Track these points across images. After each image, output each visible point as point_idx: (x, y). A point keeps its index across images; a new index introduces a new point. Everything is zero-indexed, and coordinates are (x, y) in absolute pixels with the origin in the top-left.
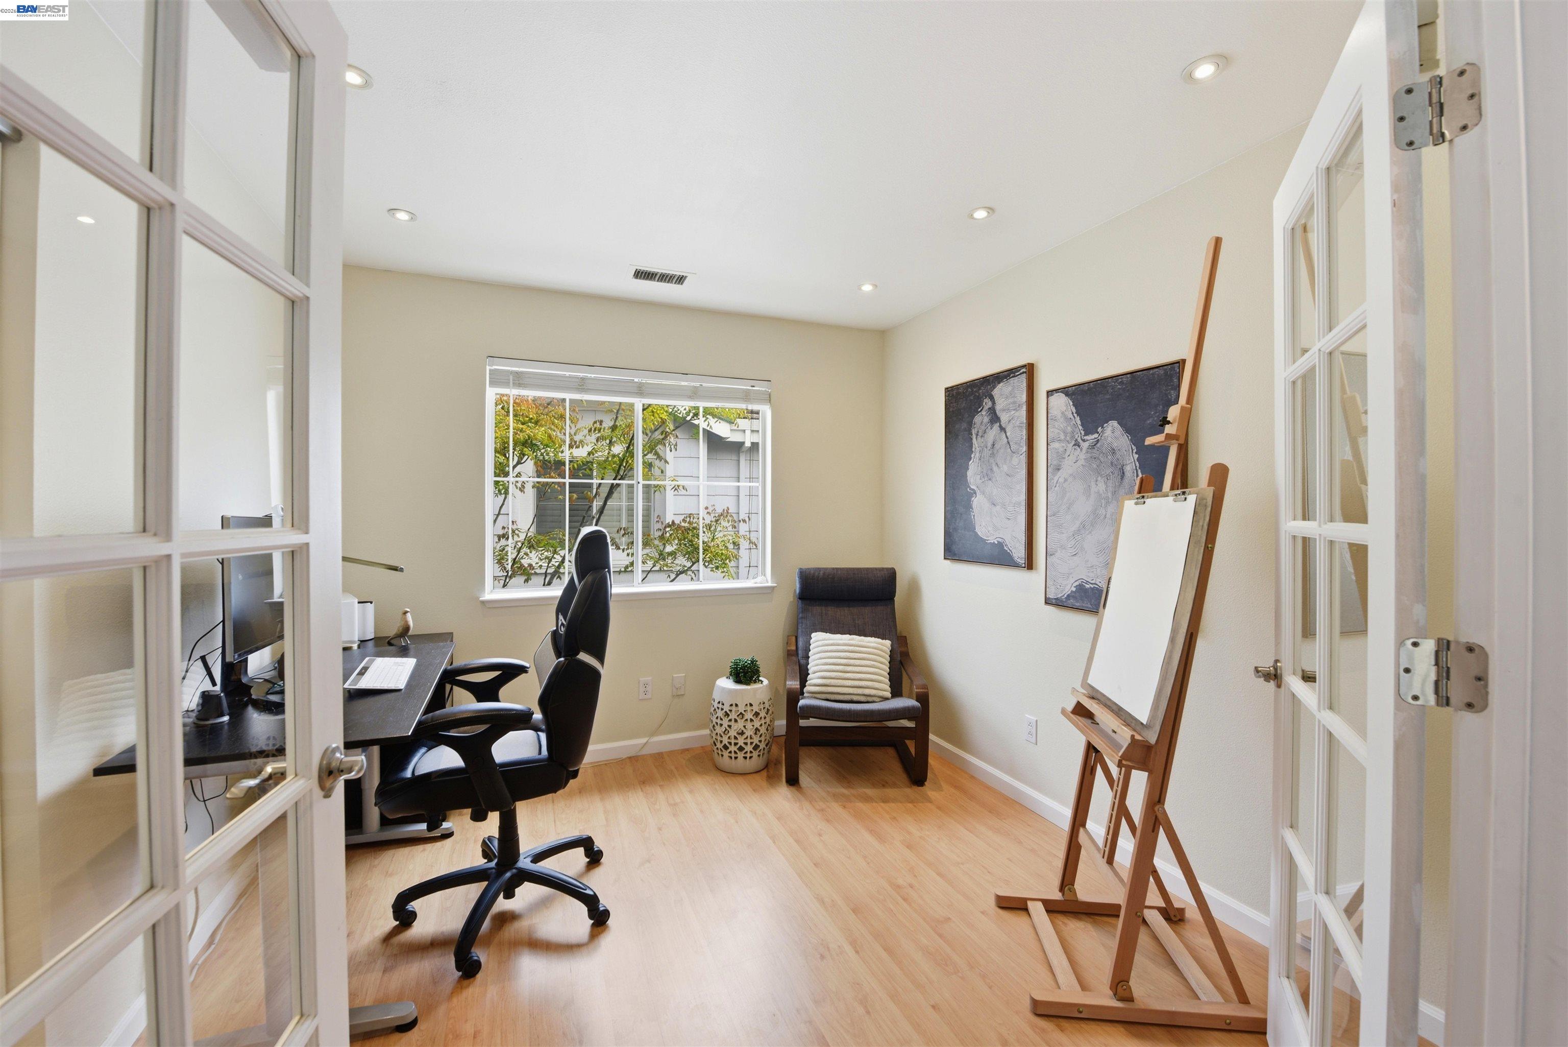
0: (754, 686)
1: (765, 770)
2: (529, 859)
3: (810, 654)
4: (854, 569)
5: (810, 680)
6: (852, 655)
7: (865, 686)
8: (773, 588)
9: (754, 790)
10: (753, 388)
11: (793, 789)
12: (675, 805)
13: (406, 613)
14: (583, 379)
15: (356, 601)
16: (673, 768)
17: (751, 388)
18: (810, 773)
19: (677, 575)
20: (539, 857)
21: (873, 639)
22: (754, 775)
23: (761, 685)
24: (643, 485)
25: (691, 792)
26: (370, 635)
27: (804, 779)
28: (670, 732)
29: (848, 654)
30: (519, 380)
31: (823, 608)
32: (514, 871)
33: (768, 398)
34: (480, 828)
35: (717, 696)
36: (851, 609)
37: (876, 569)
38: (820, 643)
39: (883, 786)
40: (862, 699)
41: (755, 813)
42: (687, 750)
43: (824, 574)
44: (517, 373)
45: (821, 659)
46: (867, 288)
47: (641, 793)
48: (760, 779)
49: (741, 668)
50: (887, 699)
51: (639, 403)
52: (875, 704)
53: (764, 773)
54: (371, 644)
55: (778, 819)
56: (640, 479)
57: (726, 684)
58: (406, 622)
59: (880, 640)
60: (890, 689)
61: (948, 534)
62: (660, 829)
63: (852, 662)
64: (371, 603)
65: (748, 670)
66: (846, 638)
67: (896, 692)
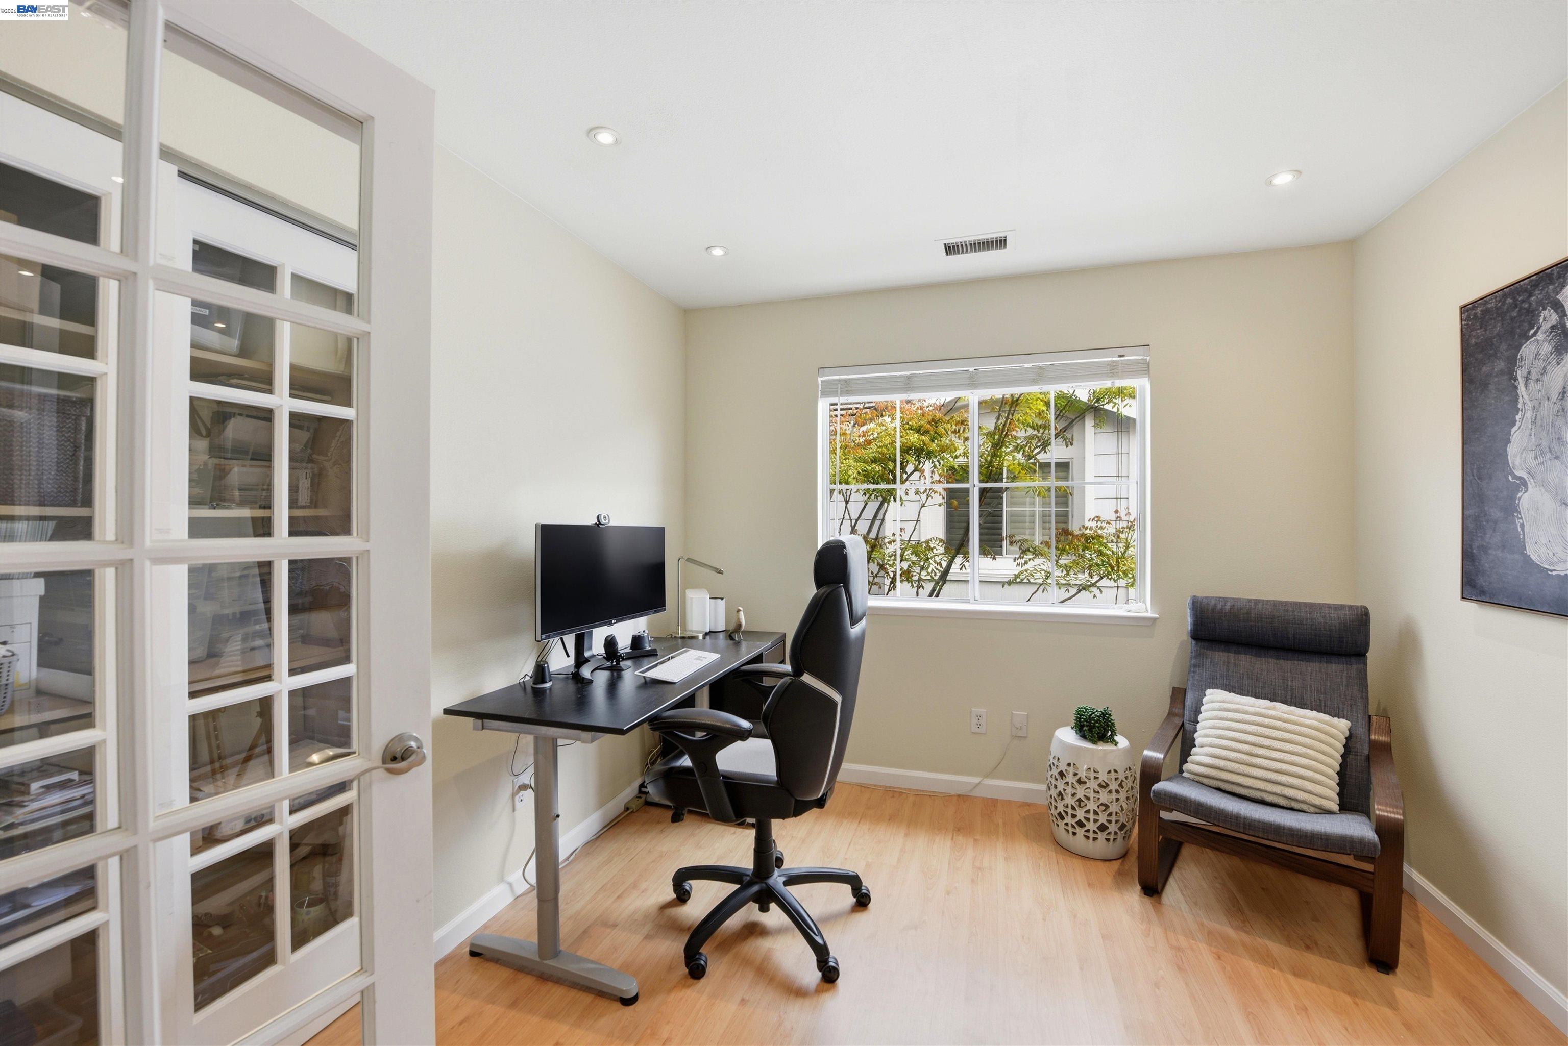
0: (1101, 747)
1: (1118, 863)
2: (783, 879)
3: (1200, 718)
4: (1286, 603)
5: (1194, 755)
6: (1268, 732)
7: (1288, 784)
8: (1154, 620)
9: (1089, 885)
10: (1122, 358)
11: (1147, 900)
12: (979, 869)
13: (739, 611)
14: (909, 377)
15: (708, 597)
16: (1001, 822)
17: (1119, 359)
18: (1185, 887)
19: (1079, 591)
20: (794, 880)
21: (1314, 714)
22: (1100, 864)
23: (1114, 747)
24: (980, 489)
25: (1007, 859)
26: (721, 626)
27: (1173, 892)
28: (1006, 778)
29: (1261, 730)
30: (847, 388)
31: (1232, 655)
32: (764, 885)
33: (1144, 369)
34: (786, 828)
35: (1055, 750)
36: (1282, 662)
37: (1329, 606)
38: (1216, 705)
39: (1308, 948)
40: (1282, 802)
41: (1075, 917)
42: (1029, 805)
43: (1232, 607)
44: (845, 380)
45: (1214, 728)
46: (1283, 179)
47: (949, 843)
48: (1106, 872)
49: (1085, 720)
50: (1330, 812)
51: (973, 397)
52: (1301, 816)
53: (1116, 865)
54: (721, 636)
55: (1104, 937)
56: (976, 482)
57: (1067, 735)
58: (739, 619)
59: (1326, 717)
60: (1337, 798)
61: (1468, 556)
62: (948, 893)
63: (1267, 742)
64: (722, 599)
65: (1094, 724)
66: (1262, 705)
67: (1347, 805)
